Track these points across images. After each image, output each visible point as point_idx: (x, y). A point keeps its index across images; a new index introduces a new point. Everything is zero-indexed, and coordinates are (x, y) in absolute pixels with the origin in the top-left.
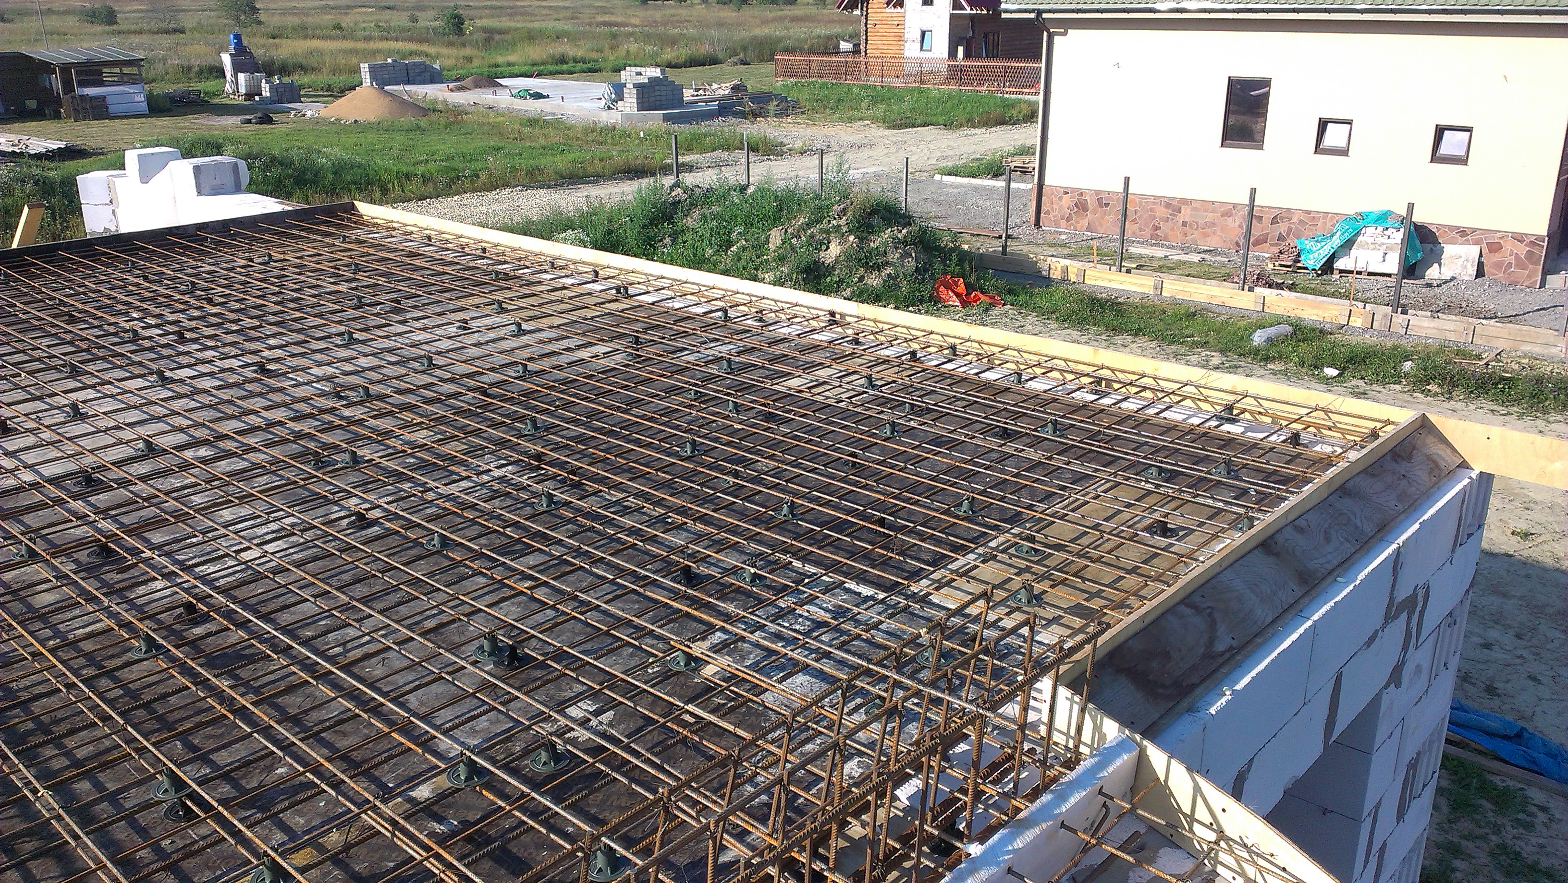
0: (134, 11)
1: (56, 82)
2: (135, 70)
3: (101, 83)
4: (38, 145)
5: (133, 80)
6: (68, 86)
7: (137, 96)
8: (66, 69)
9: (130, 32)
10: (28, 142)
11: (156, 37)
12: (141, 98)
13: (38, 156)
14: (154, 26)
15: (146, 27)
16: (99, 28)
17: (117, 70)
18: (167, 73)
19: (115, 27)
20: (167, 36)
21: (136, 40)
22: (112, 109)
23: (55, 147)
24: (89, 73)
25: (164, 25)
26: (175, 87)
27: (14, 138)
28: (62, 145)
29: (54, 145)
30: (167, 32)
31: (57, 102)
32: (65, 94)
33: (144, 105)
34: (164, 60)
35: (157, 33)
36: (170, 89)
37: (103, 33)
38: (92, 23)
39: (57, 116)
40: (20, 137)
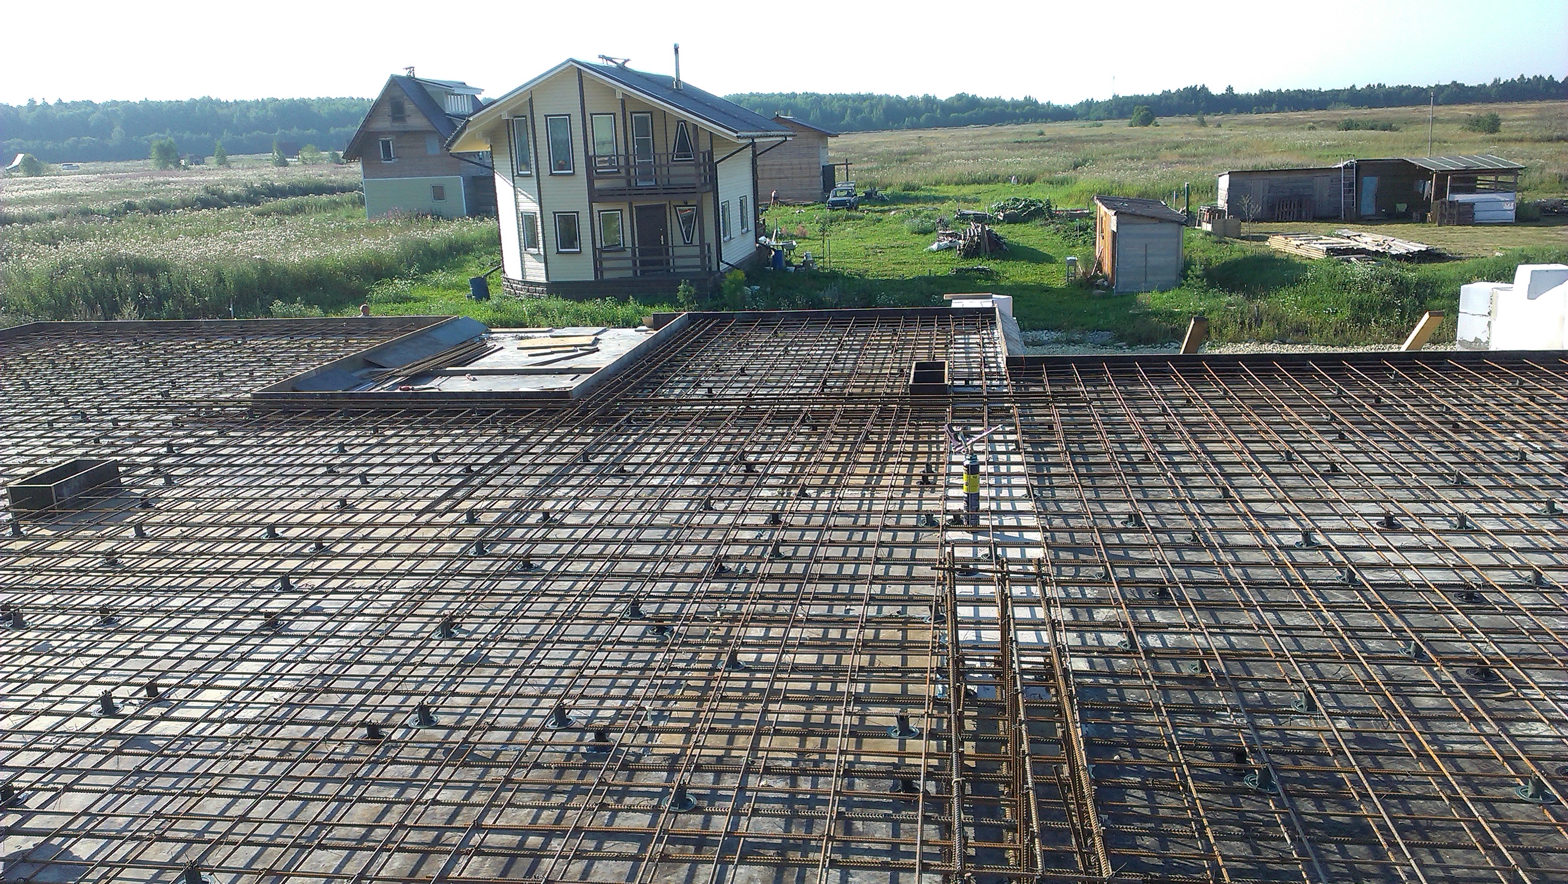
0: (1518, 120)
1: (1429, 188)
2: (1510, 179)
3: (1472, 190)
4: (1400, 246)
5: (1505, 188)
6: (1440, 192)
7: (1507, 204)
8: (1443, 175)
9: (1510, 140)
10: (1391, 244)
11: (1537, 145)
12: (1511, 206)
13: (1399, 257)
14: (1537, 134)
15: (1528, 135)
16: (1481, 136)
17: (1493, 178)
18: (1542, 182)
19: (1496, 135)
20: (1550, 144)
21: (1516, 147)
22: (1478, 216)
23: (1416, 249)
24: (1462, 180)
25: (1547, 133)
26: (1549, 196)
27: (1380, 238)
28: (1423, 248)
29: (1415, 247)
30: (1550, 140)
31: (1427, 206)
32: (1435, 199)
33: (1512, 214)
34: (1542, 168)
35: (1538, 141)
36: (1542, 198)
37: (1483, 141)
38: (1474, 131)
39: (1423, 220)
40: (1385, 238)
